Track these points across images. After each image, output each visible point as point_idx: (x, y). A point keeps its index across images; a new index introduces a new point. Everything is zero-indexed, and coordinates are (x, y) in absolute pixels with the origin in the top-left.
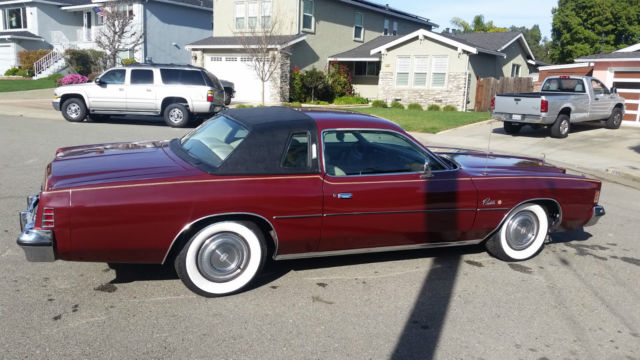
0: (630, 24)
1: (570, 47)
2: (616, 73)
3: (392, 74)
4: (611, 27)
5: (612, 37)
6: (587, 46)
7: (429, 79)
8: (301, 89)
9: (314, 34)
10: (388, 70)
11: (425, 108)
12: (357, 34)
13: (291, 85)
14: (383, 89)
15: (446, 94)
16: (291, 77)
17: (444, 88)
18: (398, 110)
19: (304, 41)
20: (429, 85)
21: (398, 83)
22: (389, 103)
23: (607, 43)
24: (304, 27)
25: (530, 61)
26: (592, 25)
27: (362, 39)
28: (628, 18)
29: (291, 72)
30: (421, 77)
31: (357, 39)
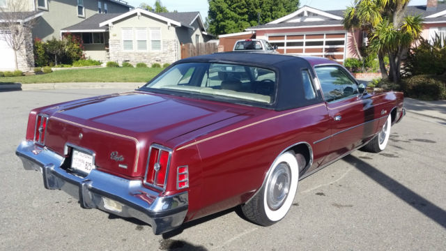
0: (256, 8)
1: (222, 23)
2: (269, 37)
3: (119, 41)
4: (245, 10)
5: (246, 17)
6: (233, 22)
7: (149, 44)
8: (44, 55)
9: (48, 11)
10: (115, 38)
11: (150, 66)
12: (80, 12)
13: (34, 52)
14: (114, 53)
15: (163, 55)
16: (34, 46)
17: (161, 51)
18: (129, 68)
19: (40, 17)
20: (149, 48)
21: (125, 48)
22: (120, 64)
23: (244, 20)
24: (39, 5)
25: (204, 33)
26: (234, 8)
27: (83, 16)
28: (255, 4)
29: (34, 42)
30: (142, 43)
31: (80, 16)
